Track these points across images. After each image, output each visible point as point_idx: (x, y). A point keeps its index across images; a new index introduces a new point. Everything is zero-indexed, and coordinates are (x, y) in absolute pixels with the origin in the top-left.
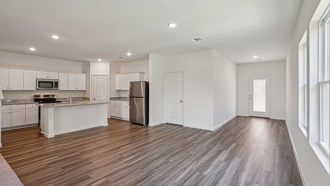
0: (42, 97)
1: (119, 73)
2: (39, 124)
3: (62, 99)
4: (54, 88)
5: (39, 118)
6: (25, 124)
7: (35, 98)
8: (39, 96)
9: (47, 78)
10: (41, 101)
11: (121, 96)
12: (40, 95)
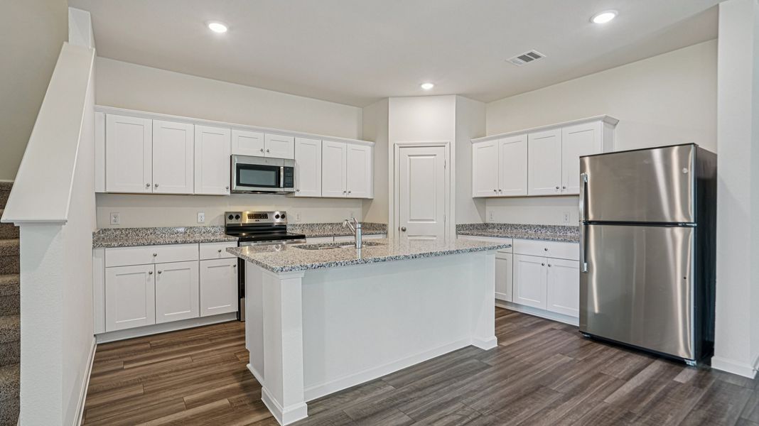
0: (247, 221)
1: (480, 135)
2: (240, 315)
3: (303, 226)
4: (282, 190)
5: (241, 293)
6: (198, 316)
7: (229, 222)
8: (237, 217)
9: (261, 155)
10: (244, 234)
11: (488, 221)
12: (241, 213)
